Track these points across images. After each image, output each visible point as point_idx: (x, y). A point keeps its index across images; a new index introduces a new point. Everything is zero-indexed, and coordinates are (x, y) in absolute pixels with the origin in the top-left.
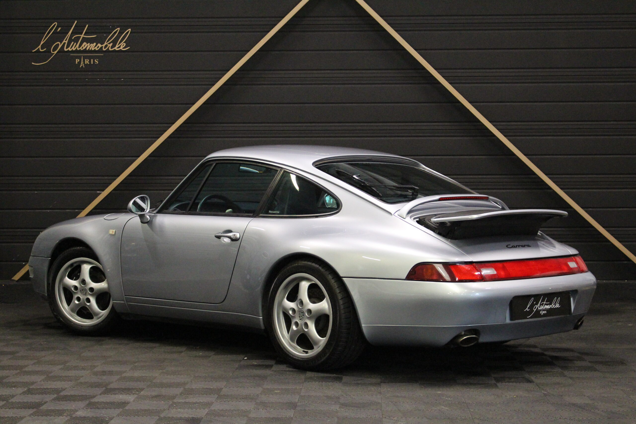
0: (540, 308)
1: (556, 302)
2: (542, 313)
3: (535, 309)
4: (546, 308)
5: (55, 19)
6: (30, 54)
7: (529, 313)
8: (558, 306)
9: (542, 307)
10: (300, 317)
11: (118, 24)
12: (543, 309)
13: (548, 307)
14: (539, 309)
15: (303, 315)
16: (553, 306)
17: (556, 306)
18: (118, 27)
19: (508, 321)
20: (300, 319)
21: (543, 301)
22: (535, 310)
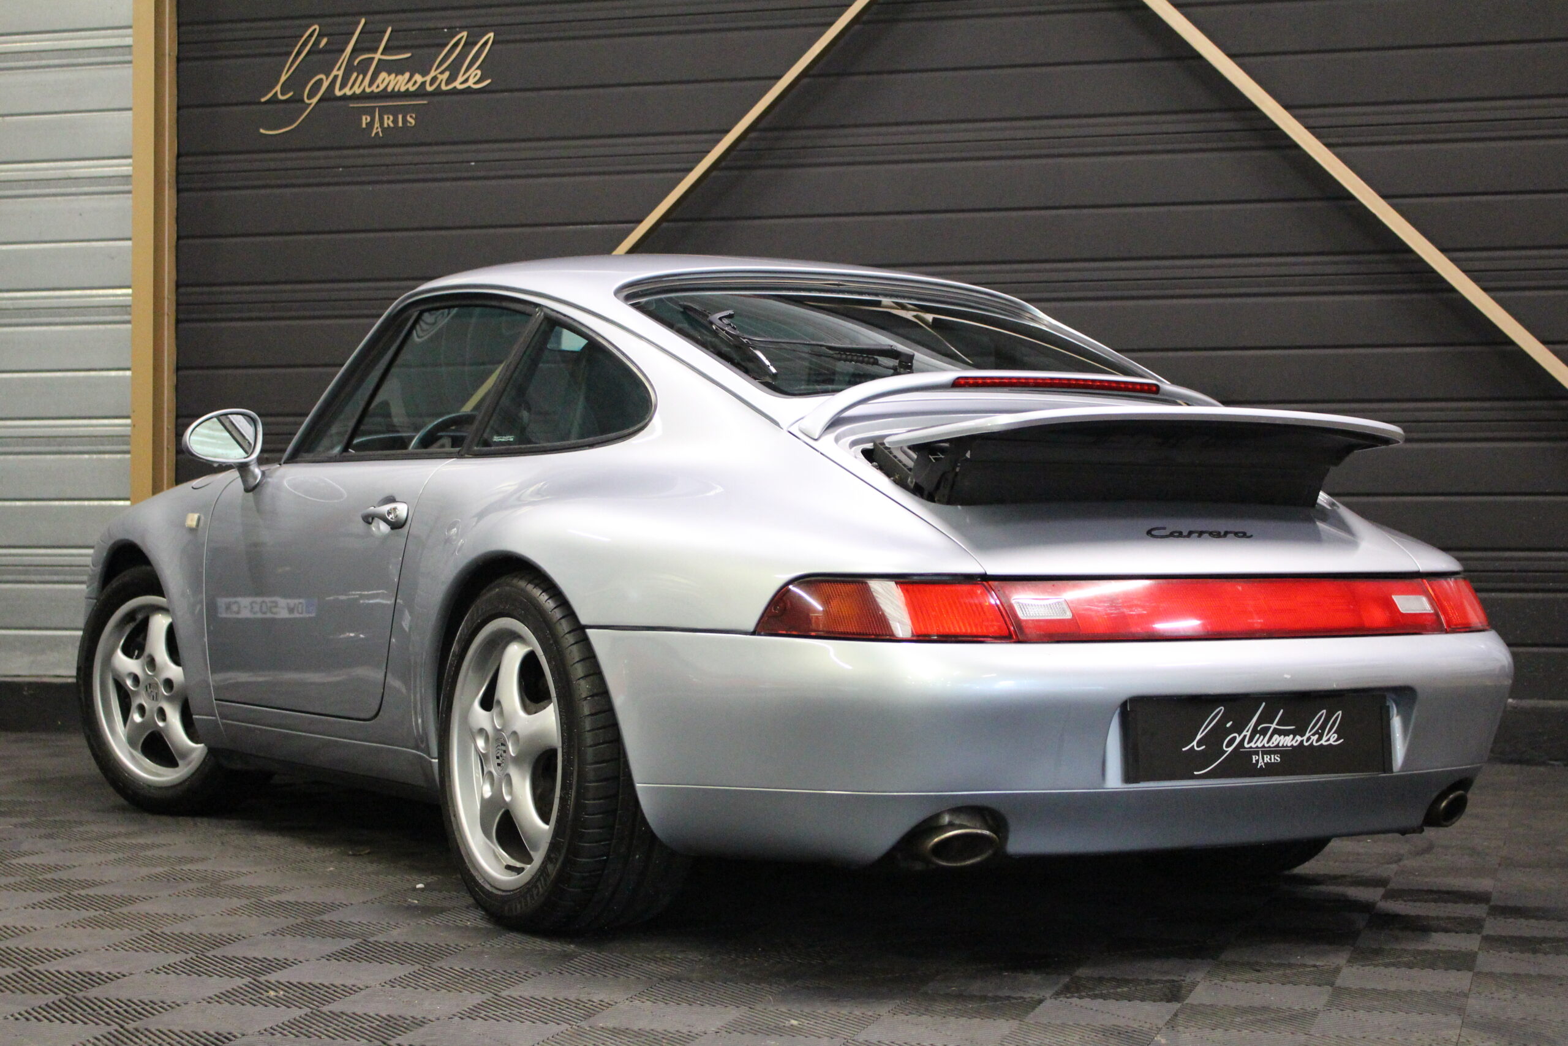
0: (1252, 745)
1: (1323, 727)
2: (1261, 761)
3: (1228, 745)
4: (1277, 746)
5: (313, 17)
6: (254, 107)
7: (1202, 759)
8: (1331, 739)
9: (1260, 742)
10: (498, 758)
11: (464, 23)
12: (1263, 746)
13: (1288, 741)
14: (1246, 745)
15: (505, 752)
16: (1310, 738)
17: (1325, 738)
18: (462, 28)
19: (1114, 780)
20: (499, 765)
21: (1267, 717)
22: (1230, 749)
